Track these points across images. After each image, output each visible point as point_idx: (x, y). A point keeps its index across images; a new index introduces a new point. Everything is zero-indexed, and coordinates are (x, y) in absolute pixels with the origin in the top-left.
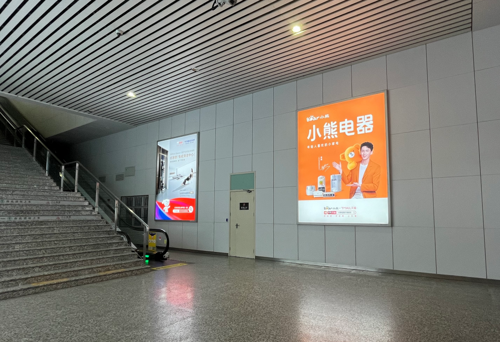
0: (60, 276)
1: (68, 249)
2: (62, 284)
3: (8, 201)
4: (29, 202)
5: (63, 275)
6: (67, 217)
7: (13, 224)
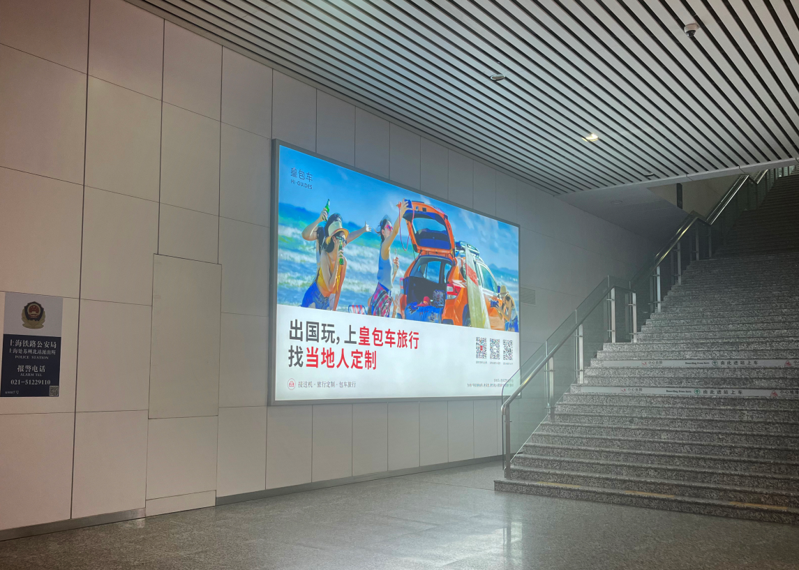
0: (670, 489)
1: (728, 451)
2: (657, 502)
3: (723, 363)
4: (756, 363)
5: (675, 490)
6: (792, 392)
7: (692, 401)
